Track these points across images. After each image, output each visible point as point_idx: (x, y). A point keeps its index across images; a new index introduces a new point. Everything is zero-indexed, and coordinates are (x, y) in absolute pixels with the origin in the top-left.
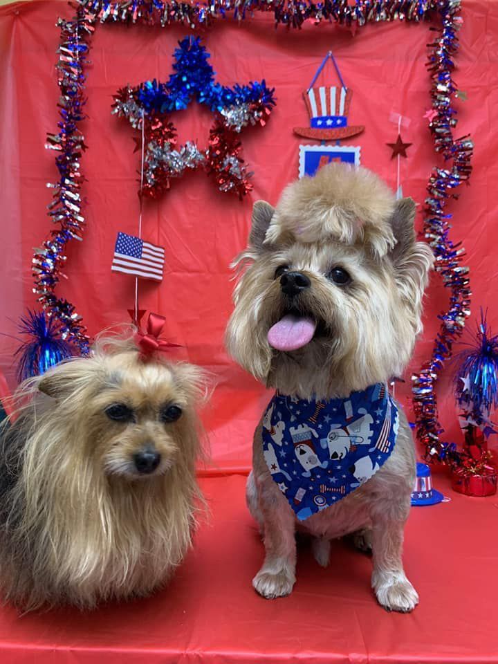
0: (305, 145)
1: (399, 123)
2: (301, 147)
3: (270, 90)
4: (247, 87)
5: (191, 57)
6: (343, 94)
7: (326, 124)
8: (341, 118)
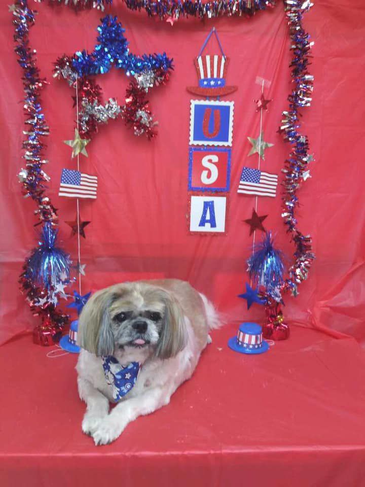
0: (194, 100)
1: (263, 85)
2: (192, 101)
3: (170, 60)
4: (153, 57)
5: (110, 32)
6: (223, 61)
7: (210, 84)
8: (221, 80)
